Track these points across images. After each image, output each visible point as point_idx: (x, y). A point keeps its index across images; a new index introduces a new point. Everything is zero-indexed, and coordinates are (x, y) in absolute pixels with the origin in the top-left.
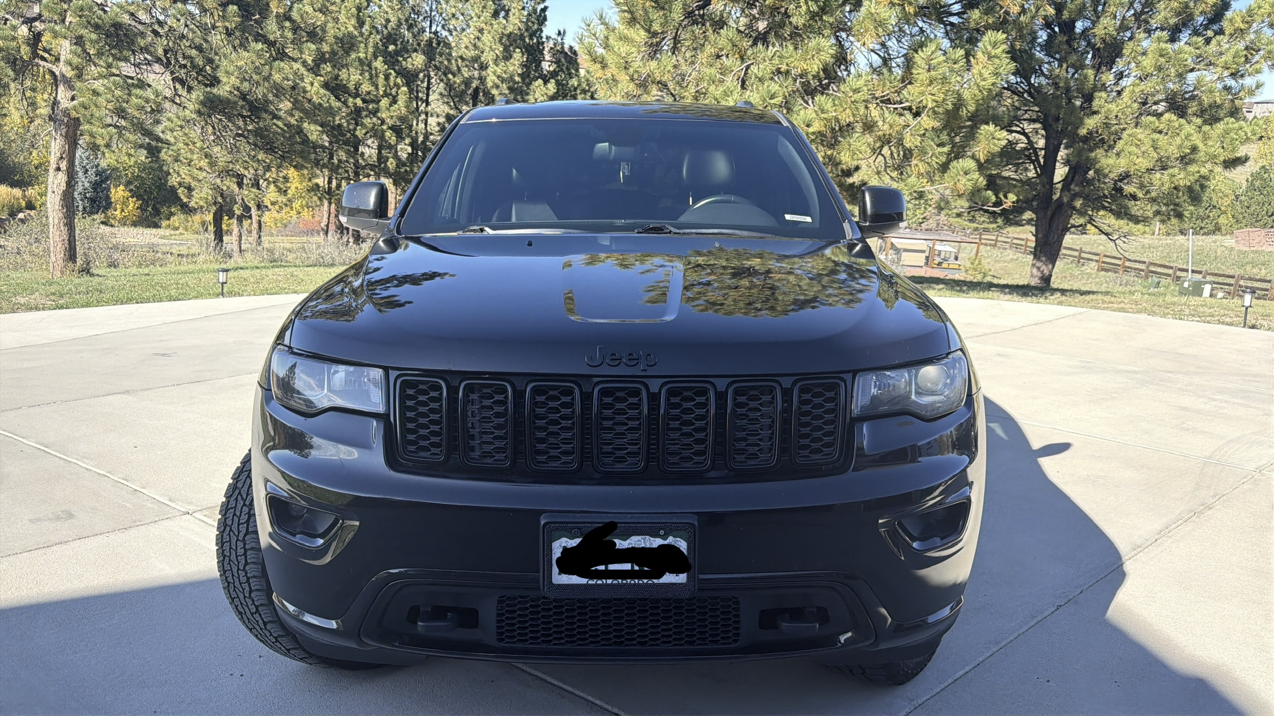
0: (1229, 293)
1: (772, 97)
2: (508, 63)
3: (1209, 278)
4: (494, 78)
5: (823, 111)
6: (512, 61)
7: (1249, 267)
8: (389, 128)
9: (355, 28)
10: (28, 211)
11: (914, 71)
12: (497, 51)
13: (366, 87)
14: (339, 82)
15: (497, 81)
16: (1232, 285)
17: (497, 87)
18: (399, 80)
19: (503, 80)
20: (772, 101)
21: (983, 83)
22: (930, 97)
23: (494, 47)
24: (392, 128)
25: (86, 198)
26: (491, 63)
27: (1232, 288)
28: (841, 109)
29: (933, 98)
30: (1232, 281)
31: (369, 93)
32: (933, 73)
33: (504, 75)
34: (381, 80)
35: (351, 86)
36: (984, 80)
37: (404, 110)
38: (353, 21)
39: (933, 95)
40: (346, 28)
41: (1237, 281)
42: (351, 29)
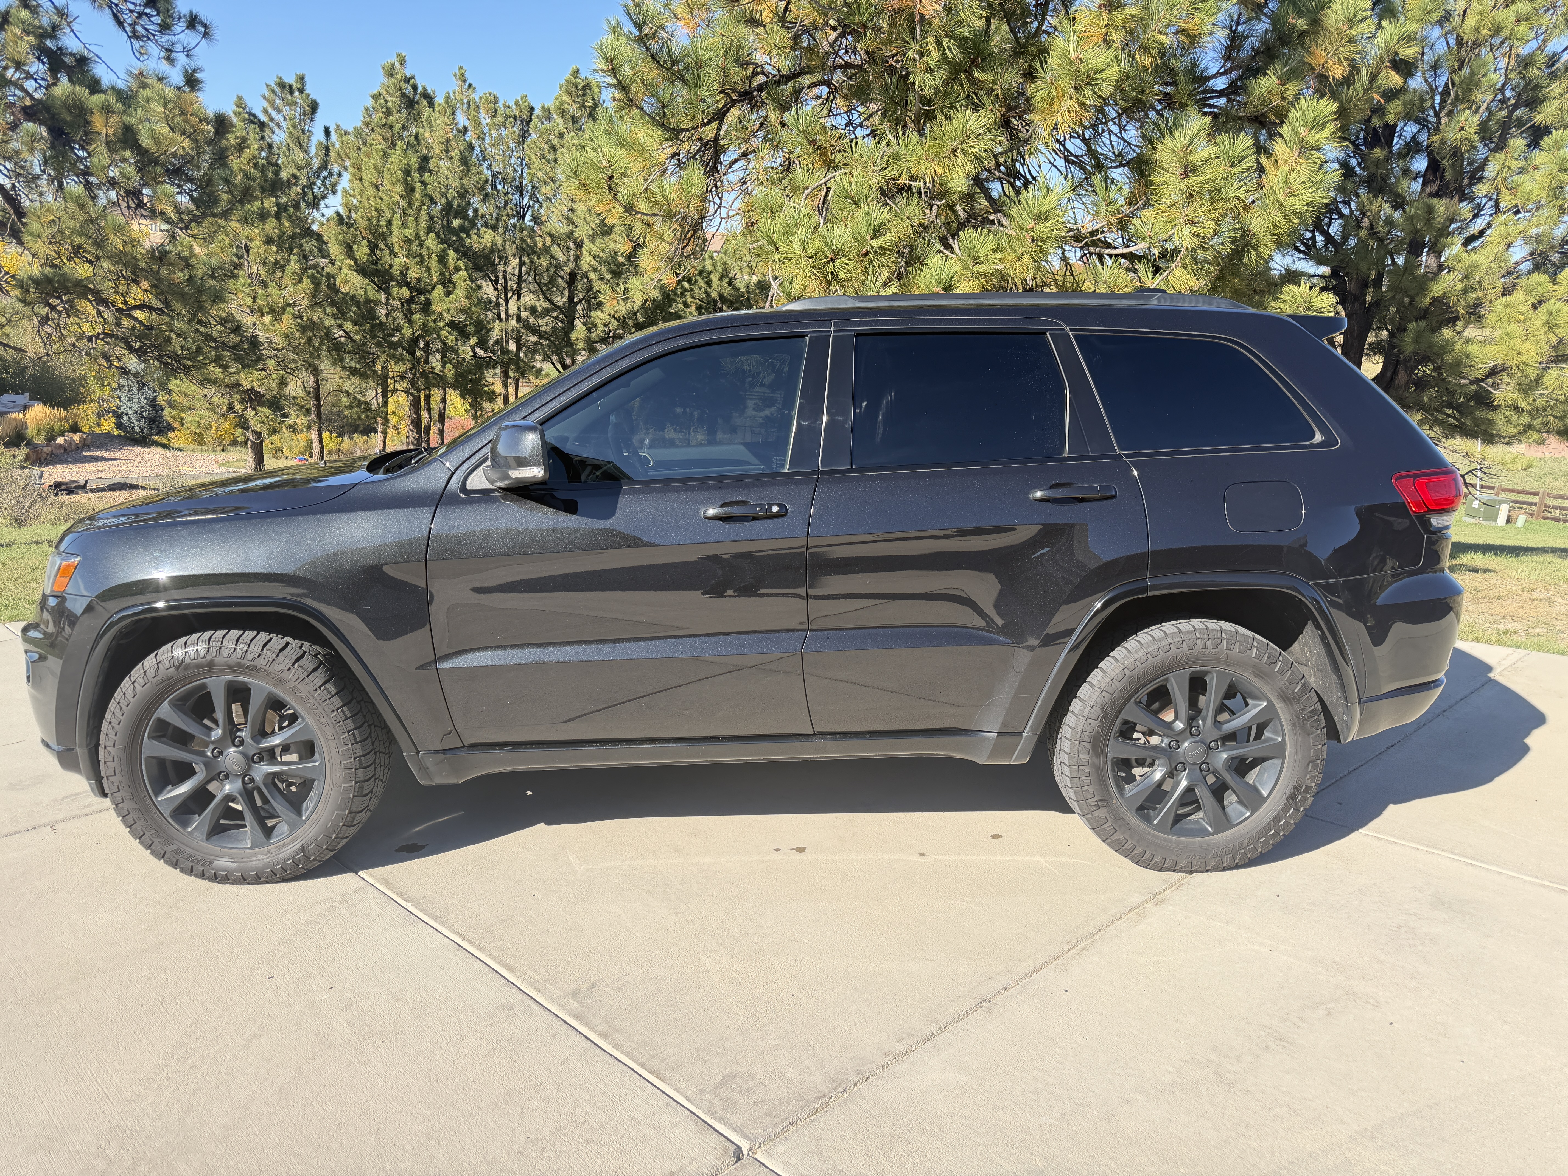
0: (1532, 515)
1: (877, 233)
2: (607, 239)
3: (1503, 495)
4: (591, 258)
5: (976, 261)
6: (611, 236)
7: (1549, 480)
8: (447, 325)
9: (401, 196)
10: (71, 435)
11: (1156, 179)
12: (592, 224)
13: (414, 273)
14: (379, 267)
15: (593, 263)
16: (1535, 504)
17: (595, 270)
18: (460, 263)
19: (601, 261)
20: (877, 243)
21: (1293, 200)
22: (1187, 231)
23: (588, 219)
24: (452, 325)
25: (143, 417)
26: (585, 240)
27: (1533, 508)
28: (1013, 256)
29: (1195, 229)
30: (1536, 499)
31: (419, 280)
32: (1193, 179)
33: (602, 255)
34: (434, 263)
35: (396, 271)
36: (1291, 194)
37: (464, 302)
38: (399, 188)
39: (1194, 223)
40: (391, 197)
41: (1542, 499)
42: (397, 198)
